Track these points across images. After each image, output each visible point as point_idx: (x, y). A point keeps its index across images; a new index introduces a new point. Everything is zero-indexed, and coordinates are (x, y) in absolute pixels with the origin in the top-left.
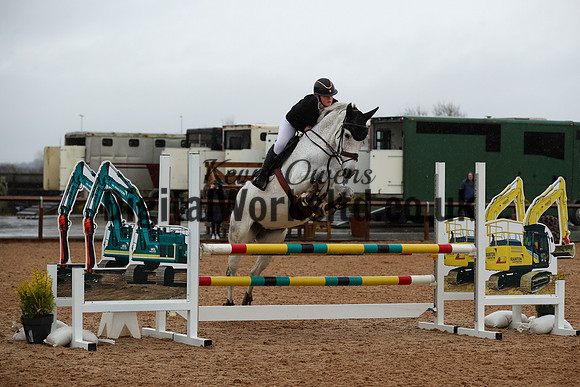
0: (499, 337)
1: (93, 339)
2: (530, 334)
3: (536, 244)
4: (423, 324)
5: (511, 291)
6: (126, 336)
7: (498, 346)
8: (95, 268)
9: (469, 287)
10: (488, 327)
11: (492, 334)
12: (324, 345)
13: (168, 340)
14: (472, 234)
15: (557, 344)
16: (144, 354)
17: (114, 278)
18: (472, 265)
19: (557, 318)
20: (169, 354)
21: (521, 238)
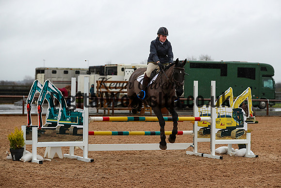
0: (221, 158)
1: (42, 158)
2: (235, 157)
3: (238, 117)
4: (188, 153)
5: (227, 138)
6: (56, 158)
8: (42, 127)
9: (209, 136)
10: (217, 154)
11: (218, 157)
13: (75, 159)
14: (210, 113)
15: (247, 161)
16: (63, 166)
17: (50, 132)
18: (210, 126)
19: (247, 150)
20: (75, 166)
21: (231, 114)
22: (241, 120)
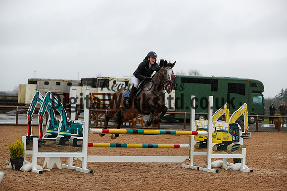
0: (217, 172)
1: (41, 169)
2: (230, 171)
4: (184, 166)
5: (223, 152)
7: (217, 176)
8: (43, 138)
9: (205, 150)
10: (212, 167)
12: (141, 174)
13: (74, 170)
16: (63, 176)
18: (206, 141)
21: (227, 129)
22: (236, 135)
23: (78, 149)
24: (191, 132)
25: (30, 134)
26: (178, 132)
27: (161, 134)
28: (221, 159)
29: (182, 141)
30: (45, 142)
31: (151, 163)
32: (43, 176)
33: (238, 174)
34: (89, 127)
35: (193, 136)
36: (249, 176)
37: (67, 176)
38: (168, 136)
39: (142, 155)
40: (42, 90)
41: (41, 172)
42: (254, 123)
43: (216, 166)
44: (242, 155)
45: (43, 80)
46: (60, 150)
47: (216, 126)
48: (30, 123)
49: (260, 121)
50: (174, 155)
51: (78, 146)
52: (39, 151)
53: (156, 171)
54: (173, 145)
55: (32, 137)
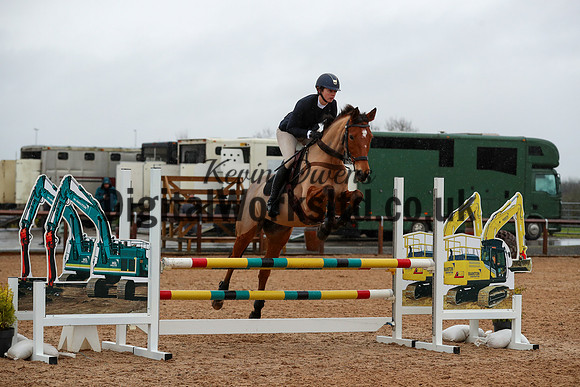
0: (456, 351)
1: (54, 352)
2: (487, 348)
3: (494, 259)
4: (381, 338)
5: (469, 306)
6: (86, 350)
7: (456, 360)
8: (57, 281)
9: (427, 301)
10: (446, 341)
11: (450, 348)
12: (283, 359)
13: (129, 354)
14: (430, 249)
15: (514, 358)
16: (104, 368)
17: (75, 292)
18: (430, 280)
19: (514, 333)
20: (130, 368)
21: (478, 253)
22: (499, 267)
23: (138, 305)
24: (394, 261)
25: (26, 272)
26: (365, 261)
27: (327, 266)
28: (466, 322)
29: (374, 283)
30: (62, 291)
31: (304, 335)
32: (58, 369)
33: (505, 356)
34: (163, 255)
35: (399, 271)
36: (531, 358)
37: (114, 367)
38: (343, 271)
39: (283, 316)
40: (53, 171)
41: (53, 360)
42: (539, 236)
43: (453, 337)
44: (514, 311)
45: (54, 149)
46: (96, 309)
47: (451, 245)
48: (25, 248)
49: (551, 232)
50: (356, 314)
51: (137, 299)
52: (48, 312)
53: (317, 351)
54: (355, 292)
55: (32, 280)
